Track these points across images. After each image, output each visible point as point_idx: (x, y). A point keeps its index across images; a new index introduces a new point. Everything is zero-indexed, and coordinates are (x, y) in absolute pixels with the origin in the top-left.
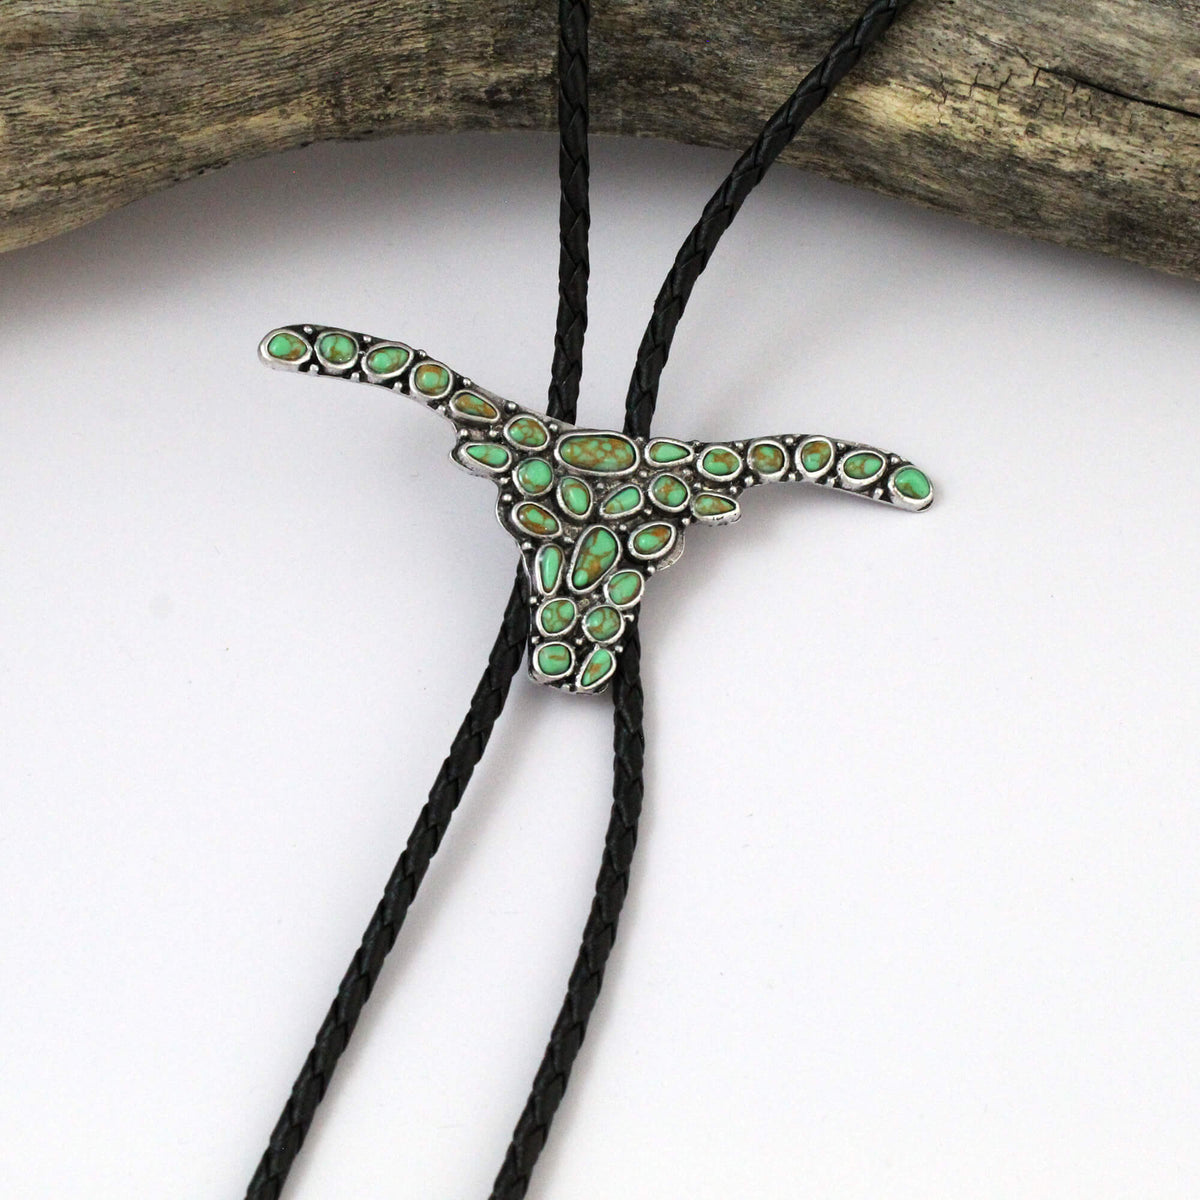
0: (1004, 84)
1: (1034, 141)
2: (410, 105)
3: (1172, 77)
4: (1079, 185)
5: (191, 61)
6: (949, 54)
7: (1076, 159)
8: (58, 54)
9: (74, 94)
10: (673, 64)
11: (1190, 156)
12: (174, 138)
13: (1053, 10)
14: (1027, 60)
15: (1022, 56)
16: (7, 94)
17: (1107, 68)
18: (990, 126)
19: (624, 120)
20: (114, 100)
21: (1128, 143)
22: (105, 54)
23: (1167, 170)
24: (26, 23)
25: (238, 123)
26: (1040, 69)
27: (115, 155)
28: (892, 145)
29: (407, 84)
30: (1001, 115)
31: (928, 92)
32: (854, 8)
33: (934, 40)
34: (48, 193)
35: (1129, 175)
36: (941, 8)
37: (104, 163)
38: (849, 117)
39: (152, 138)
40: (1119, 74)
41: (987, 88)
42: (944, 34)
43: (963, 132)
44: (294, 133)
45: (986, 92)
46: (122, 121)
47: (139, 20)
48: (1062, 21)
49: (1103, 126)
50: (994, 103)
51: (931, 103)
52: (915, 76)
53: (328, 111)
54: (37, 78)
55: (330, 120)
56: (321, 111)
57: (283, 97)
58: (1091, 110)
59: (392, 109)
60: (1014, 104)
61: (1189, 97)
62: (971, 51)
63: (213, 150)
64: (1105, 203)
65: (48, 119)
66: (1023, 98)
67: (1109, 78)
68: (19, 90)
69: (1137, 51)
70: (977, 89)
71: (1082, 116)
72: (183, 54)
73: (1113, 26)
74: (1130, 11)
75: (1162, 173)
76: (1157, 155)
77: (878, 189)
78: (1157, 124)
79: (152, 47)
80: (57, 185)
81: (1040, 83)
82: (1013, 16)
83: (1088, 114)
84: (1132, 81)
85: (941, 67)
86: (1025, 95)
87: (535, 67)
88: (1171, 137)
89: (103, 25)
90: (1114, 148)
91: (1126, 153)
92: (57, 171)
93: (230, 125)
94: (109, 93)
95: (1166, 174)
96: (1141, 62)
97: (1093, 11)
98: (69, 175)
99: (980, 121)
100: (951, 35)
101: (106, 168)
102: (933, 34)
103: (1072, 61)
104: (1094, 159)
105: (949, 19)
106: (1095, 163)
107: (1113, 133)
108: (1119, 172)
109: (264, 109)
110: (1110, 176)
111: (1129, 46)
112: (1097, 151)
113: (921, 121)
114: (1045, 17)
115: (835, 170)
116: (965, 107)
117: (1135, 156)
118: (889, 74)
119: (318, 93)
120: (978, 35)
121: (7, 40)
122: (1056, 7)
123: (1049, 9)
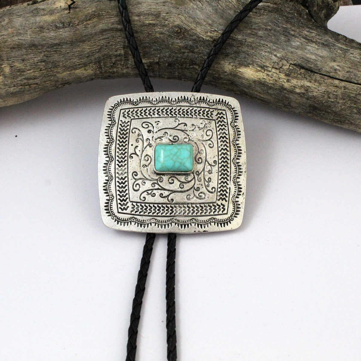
0: (281, 68)
1: (289, 83)
2: (120, 69)
3: (327, 67)
4: (301, 96)
5: (60, 54)
6: (266, 59)
7: (300, 89)
8: (24, 51)
9: (28, 61)
10: (191, 60)
11: (332, 89)
12: (55, 75)
13: (295, 48)
14: (287, 62)
15: (286, 60)
16: (11, 60)
17: (309, 64)
18: (277, 79)
19: (178, 75)
20: (39, 63)
21: (315, 85)
22: (37, 51)
23: (325, 93)
24: (16, 42)
25: (73, 71)
26: (291, 64)
27: (39, 79)
28: (250, 84)
29: (119, 63)
30: (280, 76)
31: (260, 69)
32: (240, 46)
33: (262, 55)
34: (21, 88)
35: (315, 94)
36: (264, 47)
37: (36, 81)
38: (238, 76)
39: (49, 74)
40: (312, 66)
41: (276, 68)
42: (265, 54)
43: (269, 81)
44: (88, 75)
45: (276, 70)
46: (41, 69)
47: (46, 42)
48: (297, 51)
49: (308, 80)
50: (278, 73)
51: (260, 72)
52: (256, 65)
53: (98, 69)
54: (19, 57)
55: (98, 72)
56: (96, 69)
57: (85, 65)
58: (305, 75)
59: (115, 70)
60: (283, 73)
61: (332, 73)
62: (272, 58)
63: (66, 79)
64: (309, 101)
65: (21, 68)
66: (286, 72)
67: (309, 67)
68: (13, 60)
69: (317, 60)
70: (273, 69)
71: (302, 77)
72: (58, 52)
73: (311, 53)
74: (316, 49)
75: (324, 93)
76: (323, 88)
77: (247, 96)
78: (323, 80)
79: (49, 49)
80: (24, 86)
81: (290, 68)
82: (284, 49)
83: (304, 77)
84: (316, 68)
85: (264, 62)
86: (286, 71)
87: (154, 60)
88: (326, 84)
89: (36, 43)
90: (310, 86)
91: (314, 88)
92: (23, 82)
93: (71, 72)
94: (38, 61)
95: (325, 94)
96: (318, 63)
97: (306, 49)
98: (27, 84)
99: (274, 78)
100: (267, 54)
101: (37, 82)
102: (262, 54)
103: (300, 62)
104: (305, 89)
105: (266, 50)
106: (306, 90)
107: (311, 82)
108: (312, 93)
109: (80, 68)
110: (310, 94)
111: (316, 59)
112: (306, 87)
113: (258, 77)
114: (293, 50)
115: (236, 91)
116: (270, 73)
117: (316, 88)
118: (249, 64)
119: (95, 64)
120: (273, 54)
121: (11, 46)
122: (296, 47)
123: (293, 48)
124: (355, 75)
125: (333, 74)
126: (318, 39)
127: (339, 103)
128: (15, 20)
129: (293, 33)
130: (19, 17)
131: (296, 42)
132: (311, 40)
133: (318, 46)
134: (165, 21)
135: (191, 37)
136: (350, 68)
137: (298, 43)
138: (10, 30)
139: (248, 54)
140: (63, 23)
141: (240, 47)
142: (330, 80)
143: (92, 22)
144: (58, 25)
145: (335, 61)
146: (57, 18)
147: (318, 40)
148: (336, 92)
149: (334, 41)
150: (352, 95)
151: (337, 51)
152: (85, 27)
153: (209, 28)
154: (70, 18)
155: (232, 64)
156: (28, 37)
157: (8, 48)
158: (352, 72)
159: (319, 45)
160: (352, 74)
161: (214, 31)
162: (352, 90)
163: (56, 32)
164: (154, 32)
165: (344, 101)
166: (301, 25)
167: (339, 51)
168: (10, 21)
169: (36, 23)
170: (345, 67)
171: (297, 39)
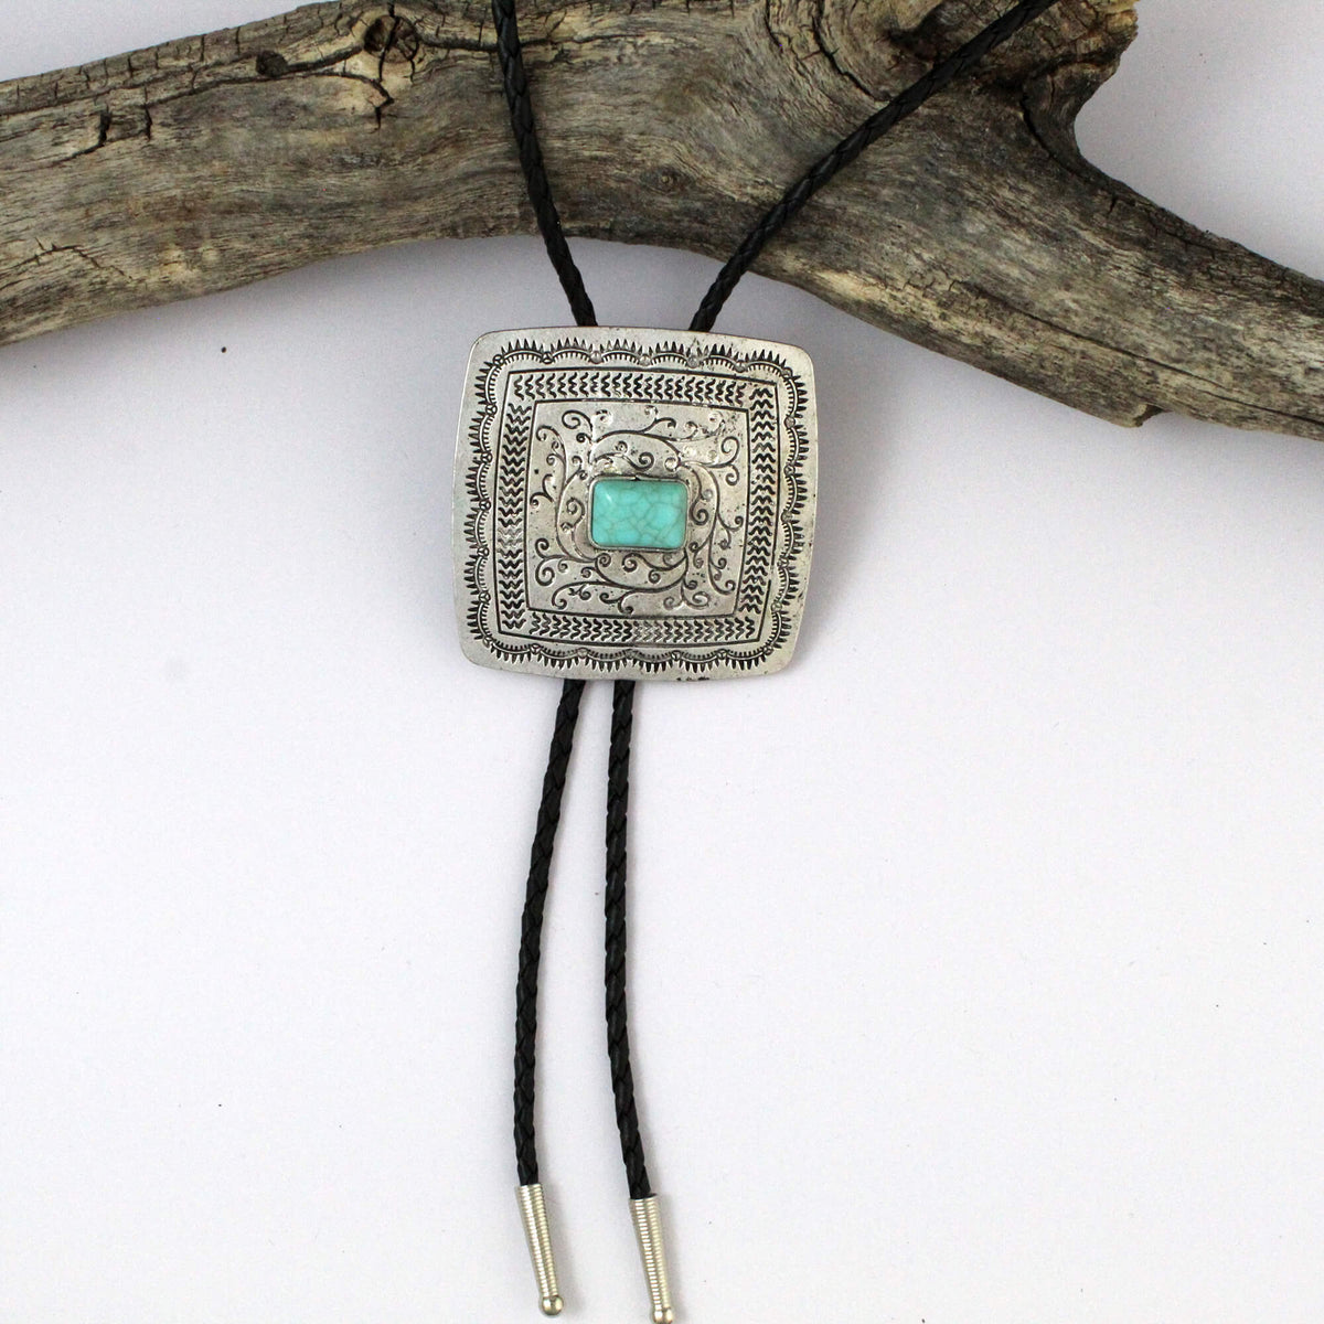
0: (929, 286)
1: (945, 323)
3: (1047, 302)
6: (893, 262)
7: (971, 338)
8: (257, 217)
9: (267, 238)
11: (1051, 352)
13: (972, 242)
14: (947, 274)
15: (944, 271)
16: (221, 238)
17: (1001, 288)
18: (915, 309)
20: (295, 240)
21: (1009, 336)
22: (290, 218)
23: (1034, 356)
24: (235, 197)
26: (955, 281)
30: (924, 304)
31: (875, 282)
32: (829, 223)
33: (883, 251)
35: (1007, 354)
36: (891, 230)
40: (1009, 294)
41: (916, 286)
42: (891, 248)
43: (896, 308)
45: (915, 289)
47: (315, 199)
48: (976, 251)
49: (994, 324)
50: (921, 297)
51: (875, 289)
52: (867, 271)
54: (242, 230)
58: (987, 313)
60: (934, 300)
61: (1057, 316)
62: (908, 262)
65: (247, 251)
66: (940, 297)
67: (1002, 295)
68: (228, 236)
69: (1025, 281)
70: (909, 286)
71: (980, 315)
73: (1012, 260)
74: (1024, 249)
75: (1030, 357)
76: (1028, 347)
78: (1031, 329)
79: (323, 214)
81: (953, 290)
82: (942, 243)
83: (984, 315)
84: (1017, 300)
85: (886, 269)
86: (942, 295)
87: (598, 224)
88: (1039, 339)
89: (289, 202)
90: (998, 337)
91: (1006, 341)
94: (292, 237)
95: (1032, 358)
96: (1026, 288)
97: (999, 246)
99: (908, 305)
100: (896, 250)
102: (883, 247)
103: (978, 281)
104: (985, 340)
105: (896, 238)
106: (985, 343)
107: (1000, 329)
108: (1000, 350)
110: (993, 351)
111: (1020, 276)
112: (988, 336)
113: (869, 296)
114: (964, 247)
116: (899, 295)
117: (1013, 344)
118: (848, 269)
120: (913, 252)
121: (222, 208)
122: (972, 239)
123: (968, 242)
124: (1114, 329)
125: (1061, 320)
126: (1036, 215)
127: (1064, 381)
128: (228, 134)
129: (971, 194)
130: (238, 127)
131: (977, 224)
132: (1018, 220)
133: (1031, 239)
134: (633, 154)
135: (701, 195)
136: (1104, 309)
137: (982, 228)
138: (216, 163)
139: (847, 246)
140: (362, 155)
141: (826, 225)
142: (1050, 334)
143: (438, 157)
144: (348, 159)
145: (1068, 288)
146: (344, 141)
147: (1036, 221)
148: (1061, 359)
149: (1077, 220)
150: (1099, 373)
151: (1079, 257)
152: (420, 170)
153: (750, 175)
154: (381, 144)
155: (803, 260)
156: (267, 186)
157: (213, 212)
158: (1109, 321)
159: (1035, 235)
160: (1108, 326)
161: (762, 184)
162: (1101, 363)
163: (345, 177)
164: (604, 177)
165: (1079, 380)
166: (998, 163)
167: (1085, 258)
168: (217, 138)
169: (287, 148)
170: (1091, 308)
171: (979, 213)
